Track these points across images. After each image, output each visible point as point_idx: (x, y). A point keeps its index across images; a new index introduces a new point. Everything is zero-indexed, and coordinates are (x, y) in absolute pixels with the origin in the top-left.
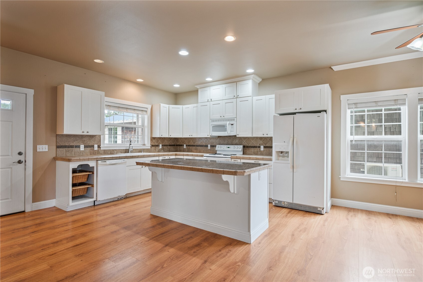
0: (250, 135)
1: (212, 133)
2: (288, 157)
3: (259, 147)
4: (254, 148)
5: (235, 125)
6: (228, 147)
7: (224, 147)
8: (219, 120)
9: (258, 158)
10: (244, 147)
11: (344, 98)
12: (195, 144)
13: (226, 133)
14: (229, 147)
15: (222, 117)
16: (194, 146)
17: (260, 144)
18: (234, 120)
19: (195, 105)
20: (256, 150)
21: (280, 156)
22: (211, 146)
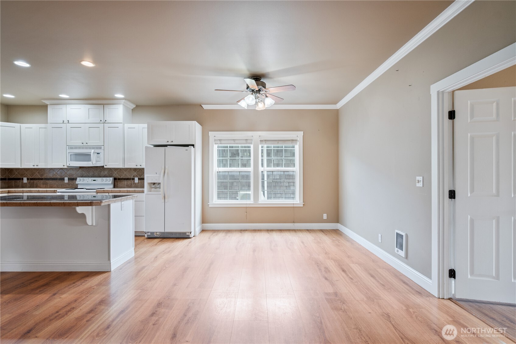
0: (121, 166)
1: (70, 163)
2: (160, 188)
3: (133, 179)
4: (127, 180)
5: (101, 155)
6: (94, 180)
7: (89, 180)
8: (80, 148)
9: (129, 191)
10: (115, 179)
11: (212, 134)
12: (43, 177)
13: (90, 163)
14: (95, 180)
15: (85, 144)
16: (42, 179)
17: (134, 176)
18: (101, 148)
19: (43, 125)
20: (129, 182)
21: (152, 188)
22: (69, 179)
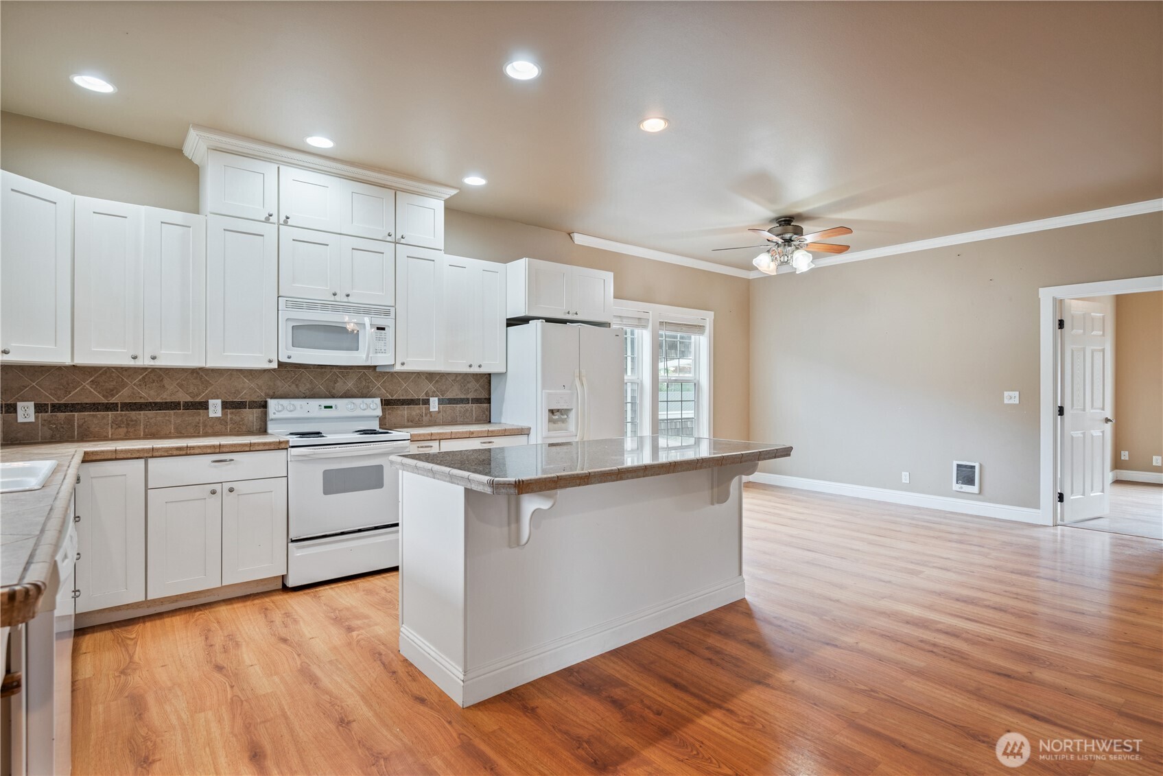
1: (290, 353)
3: (426, 402)
4: (409, 404)
5: (389, 332)
6: (326, 407)
7: (310, 407)
8: (325, 307)
10: (382, 403)
13: (357, 355)
14: (331, 407)
15: (342, 297)
16: (109, 407)
17: (427, 394)
18: (387, 314)
19: (177, 216)
20: (416, 410)
22: (225, 405)
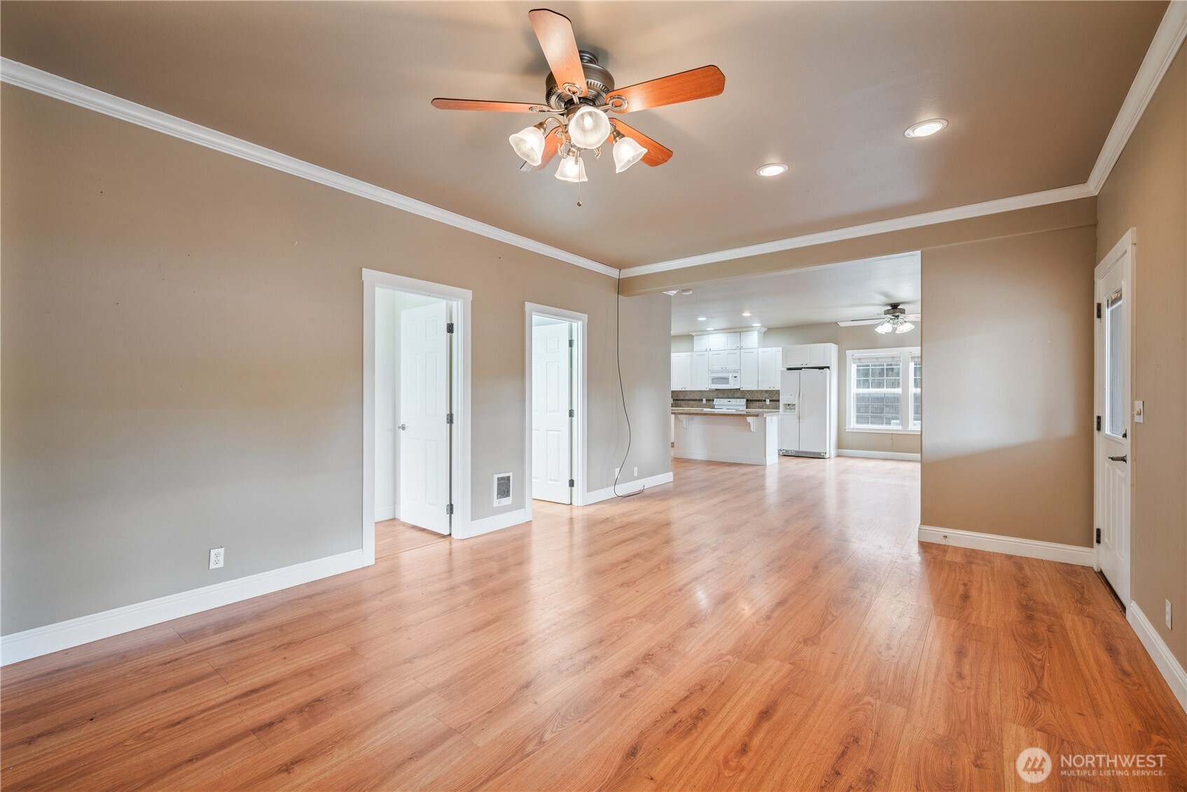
0: (755, 388)
1: (711, 386)
2: (794, 409)
3: (765, 401)
4: (758, 401)
5: (738, 378)
6: (730, 401)
7: (725, 401)
8: (719, 372)
10: (747, 400)
11: (849, 353)
13: (729, 385)
15: (724, 369)
16: (684, 400)
17: (766, 398)
18: (737, 372)
19: (689, 354)
20: (761, 403)
21: (787, 409)
22: (707, 400)
